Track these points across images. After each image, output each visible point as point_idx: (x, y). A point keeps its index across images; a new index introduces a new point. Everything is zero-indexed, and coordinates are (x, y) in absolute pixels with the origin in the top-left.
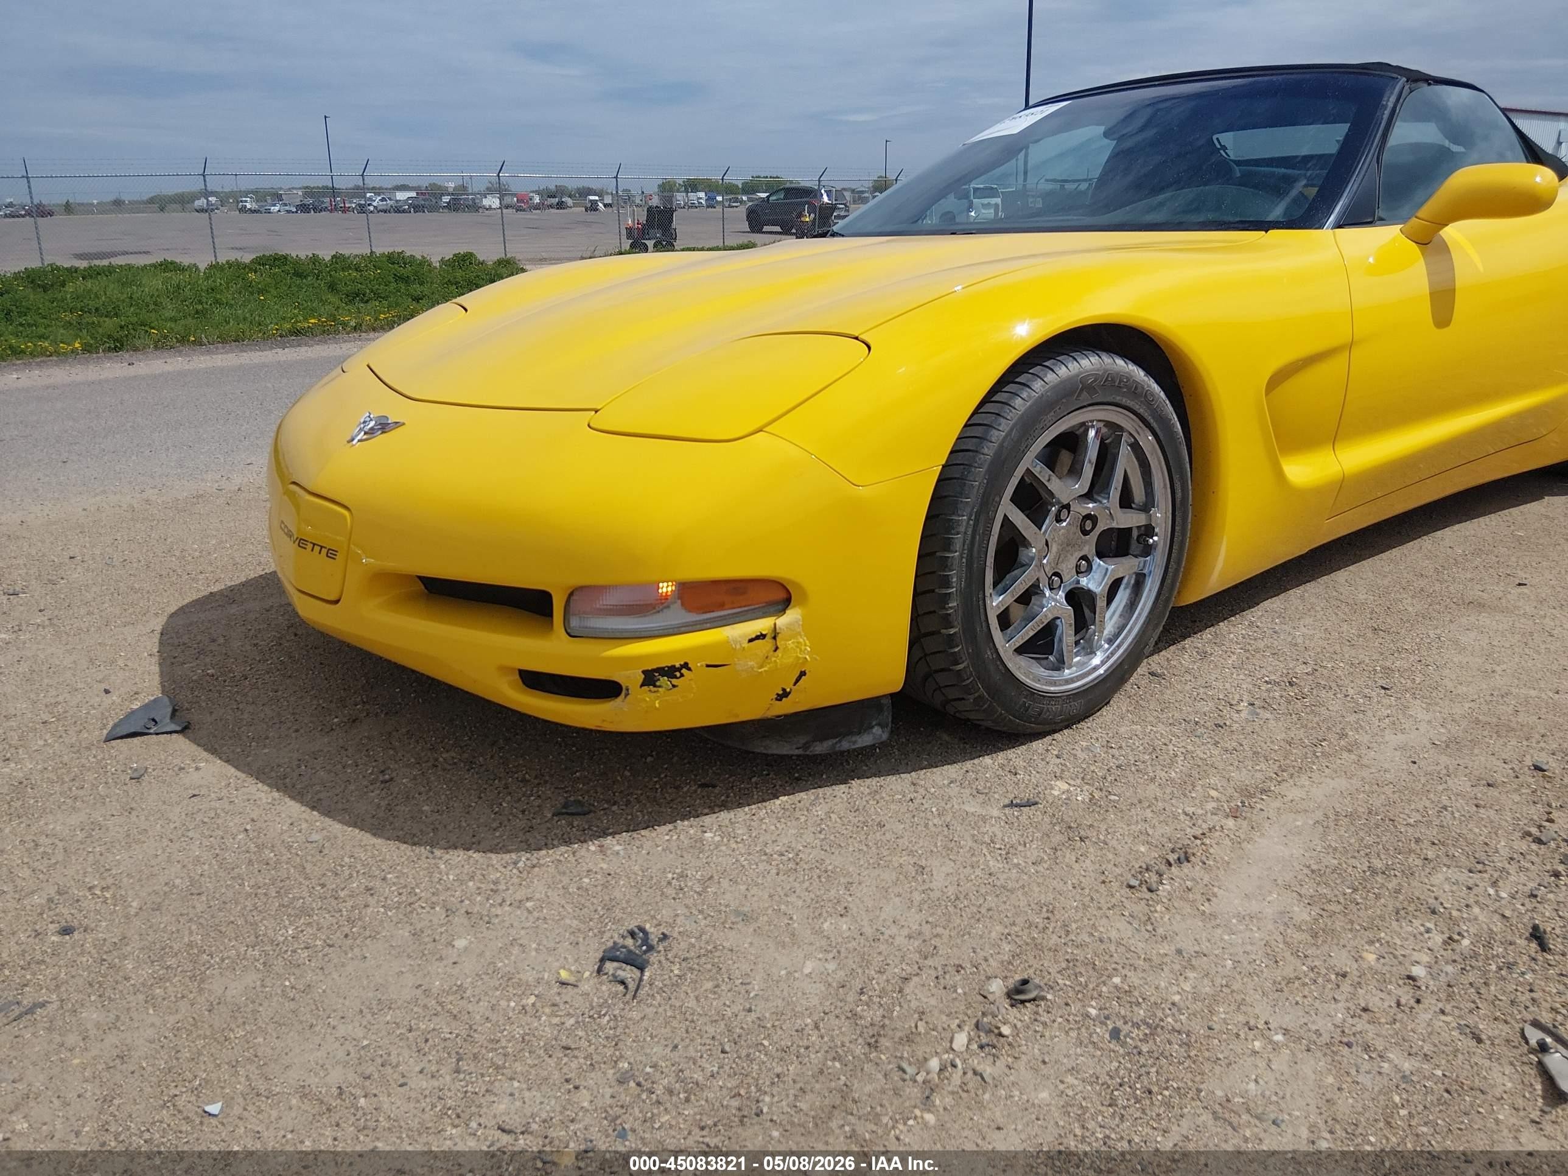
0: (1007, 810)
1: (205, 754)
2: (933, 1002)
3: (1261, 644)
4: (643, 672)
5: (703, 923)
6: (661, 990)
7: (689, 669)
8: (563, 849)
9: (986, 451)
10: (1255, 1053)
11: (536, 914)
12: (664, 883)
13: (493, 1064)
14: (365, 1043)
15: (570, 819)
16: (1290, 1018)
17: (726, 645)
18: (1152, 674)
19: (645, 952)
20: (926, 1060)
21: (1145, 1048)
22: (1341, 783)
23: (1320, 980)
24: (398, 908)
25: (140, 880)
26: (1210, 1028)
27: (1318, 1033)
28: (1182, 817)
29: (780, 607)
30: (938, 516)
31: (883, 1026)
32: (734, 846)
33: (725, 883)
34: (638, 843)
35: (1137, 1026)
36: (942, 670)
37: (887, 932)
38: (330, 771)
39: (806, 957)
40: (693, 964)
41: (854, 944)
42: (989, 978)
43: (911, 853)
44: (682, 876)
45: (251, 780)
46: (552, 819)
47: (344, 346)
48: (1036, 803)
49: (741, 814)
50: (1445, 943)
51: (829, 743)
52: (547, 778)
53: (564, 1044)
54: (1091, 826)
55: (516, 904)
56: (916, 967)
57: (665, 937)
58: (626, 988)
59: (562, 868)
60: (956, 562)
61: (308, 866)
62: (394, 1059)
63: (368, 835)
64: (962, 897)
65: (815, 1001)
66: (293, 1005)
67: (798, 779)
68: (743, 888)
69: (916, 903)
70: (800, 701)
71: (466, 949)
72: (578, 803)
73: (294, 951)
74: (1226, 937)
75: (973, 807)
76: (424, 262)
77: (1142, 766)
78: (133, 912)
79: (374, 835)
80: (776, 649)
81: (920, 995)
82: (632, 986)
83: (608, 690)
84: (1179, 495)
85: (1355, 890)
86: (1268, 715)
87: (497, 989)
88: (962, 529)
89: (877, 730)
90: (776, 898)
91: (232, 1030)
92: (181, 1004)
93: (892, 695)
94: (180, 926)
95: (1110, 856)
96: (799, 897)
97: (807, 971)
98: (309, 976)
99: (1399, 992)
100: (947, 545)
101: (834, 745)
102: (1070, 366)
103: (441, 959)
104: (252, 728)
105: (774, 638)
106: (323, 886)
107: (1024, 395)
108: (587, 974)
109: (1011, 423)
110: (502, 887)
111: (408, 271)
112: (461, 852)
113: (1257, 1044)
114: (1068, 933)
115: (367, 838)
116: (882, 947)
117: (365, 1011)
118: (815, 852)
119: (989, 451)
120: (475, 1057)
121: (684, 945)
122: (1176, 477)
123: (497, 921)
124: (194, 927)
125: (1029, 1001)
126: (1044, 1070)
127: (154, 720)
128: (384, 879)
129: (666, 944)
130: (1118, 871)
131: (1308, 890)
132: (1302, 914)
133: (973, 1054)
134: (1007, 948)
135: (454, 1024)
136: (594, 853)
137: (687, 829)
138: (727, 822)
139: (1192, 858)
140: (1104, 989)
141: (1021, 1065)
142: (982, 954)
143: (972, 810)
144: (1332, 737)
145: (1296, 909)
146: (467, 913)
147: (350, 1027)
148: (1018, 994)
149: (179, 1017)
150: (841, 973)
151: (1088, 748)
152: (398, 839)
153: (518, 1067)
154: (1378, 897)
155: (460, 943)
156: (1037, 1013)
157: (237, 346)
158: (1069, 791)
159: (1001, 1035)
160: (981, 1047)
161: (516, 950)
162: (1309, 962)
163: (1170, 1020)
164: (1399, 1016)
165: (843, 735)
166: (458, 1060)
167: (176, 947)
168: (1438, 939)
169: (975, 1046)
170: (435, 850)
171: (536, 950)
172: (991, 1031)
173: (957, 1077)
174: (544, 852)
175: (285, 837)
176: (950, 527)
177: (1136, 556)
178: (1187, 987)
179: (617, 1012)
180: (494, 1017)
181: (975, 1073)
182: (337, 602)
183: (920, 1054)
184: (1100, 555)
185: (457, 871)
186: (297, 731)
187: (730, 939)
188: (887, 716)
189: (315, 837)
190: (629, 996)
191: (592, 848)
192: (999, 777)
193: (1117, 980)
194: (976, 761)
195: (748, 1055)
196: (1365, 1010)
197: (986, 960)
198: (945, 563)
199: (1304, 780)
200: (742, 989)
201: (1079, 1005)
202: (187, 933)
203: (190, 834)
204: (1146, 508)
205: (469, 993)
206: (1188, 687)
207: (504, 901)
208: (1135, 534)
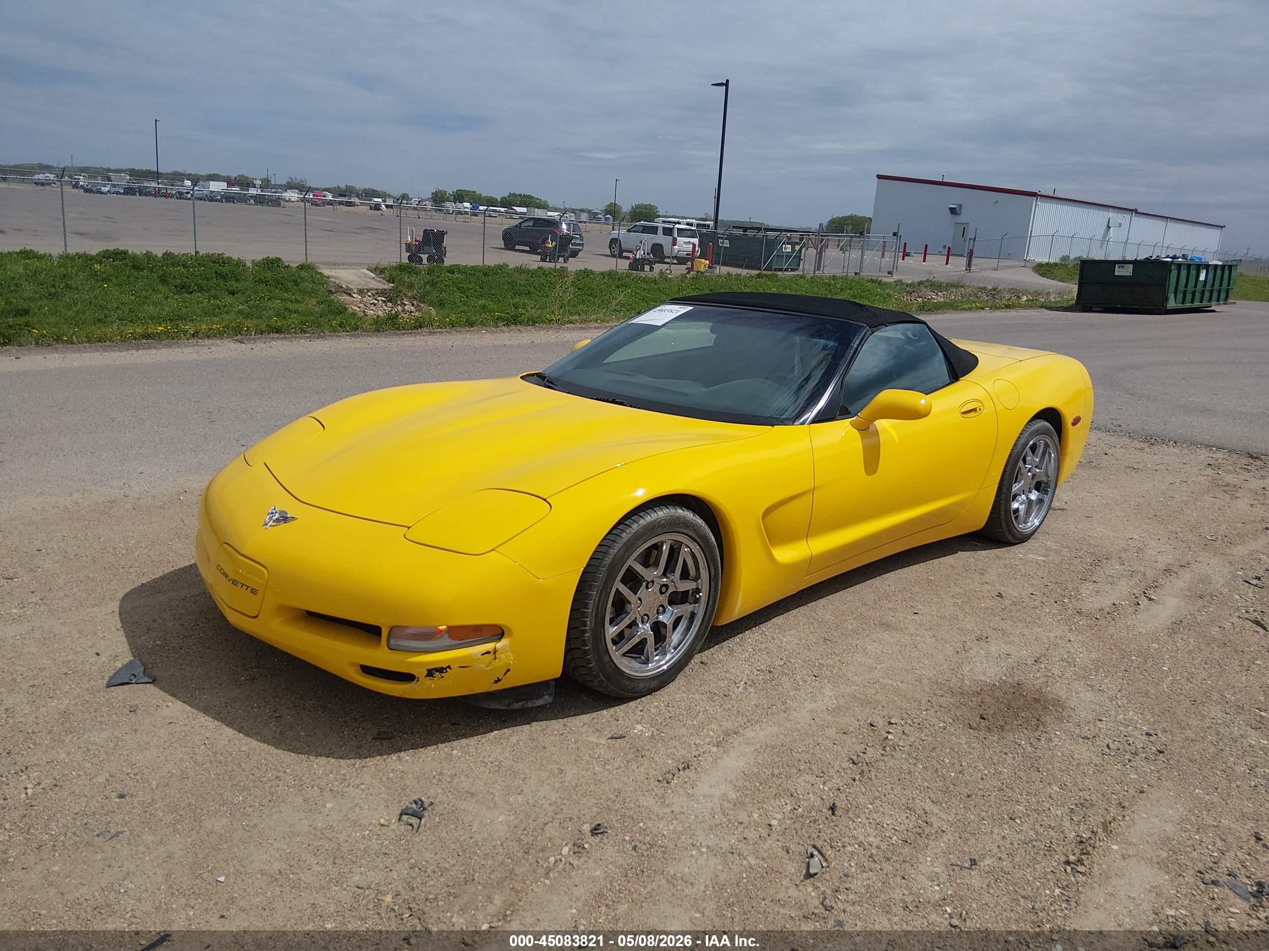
0: (610, 741)
1: (169, 697)
2: (557, 834)
3: (763, 646)
4: (428, 670)
5: (451, 797)
6: (430, 829)
7: (451, 669)
8: (378, 758)
9: (607, 559)
10: (692, 856)
11: (366, 792)
12: (431, 777)
13: (351, 860)
14: (289, 851)
15: (381, 741)
16: (711, 841)
17: (471, 657)
18: (702, 663)
19: (422, 811)
20: (549, 858)
21: (645, 854)
22: (775, 729)
23: (730, 825)
24: (294, 787)
25: (153, 770)
26: (676, 845)
27: (721, 848)
28: (693, 746)
29: (498, 637)
30: (581, 590)
31: (532, 845)
32: (468, 757)
33: (463, 778)
34: (418, 756)
35: (644, 844)
36: (583, 666)
37: (540, 802)
38: (244, 711)
39: (500, 814)
40: (445, 816)
41: (524, 808)
42: (583, 823)
43: (558, 763)
44: (441, 773)
45: (201, 714)
46: (371, 741)
47: (185, 350)
48: (624, 737)
49: (473, 741)
50: (791, 810)
51: (520, 704)
52: (368, 717)
53: (384, 852)
54: (648, 750)
55: (355, 786)
56: (551, 818)
57: (432, 804)
58: (413, 827)
59: (378, 768)
60: (590, 614)
61: (243, 764)
62: (303, 858)
63: (273, 748)
64: (578, 785)
65: (502, 834)
66: (249, 834)
67: (504, 721)
68: (471, 780)
69: (556, 788)
70: (507, 683)
71: (332, 808)
72: (385, 732)
73: (245, 808)
74: (695, 805)
75: (593, 739)
76: (240, 263)
77: (681, 718)
78: (154, 787)
79: (276, 748)
80: (495, 659)
81: (550, 831)
82: (416, 826)
83: (408, 678)
84: (713, 573)
85: (761, 784)
86: (752, 690)
87: (350, 827)
88: (594, 598)
89: (546, 697)
90: (488, 785)
91: (221, 845)
92: (193, 833)
93: (555, 680)
94: (182, 795)
95: (654, 765)
96: (499, 785)
97: (500, 820)
98: (255, 820)
99: (763, 831)
100: (586, 606)
101: (524, 705)
102: (652, 515)
103: (320, 813)
104: (194, 681)
105: (495, 653)
106: (253, 775)
107: (628, 531)
108: (394, 821)
109: (620, 545)
110: (348, 777)
111: (226, 269)
112: (324, 758)
113: (694, 852)
114: (625, 803)
115: (272, 749)
116: (537, 809)
117: (286, 837)
118: (509, 762)
119: (608, 560)
120: (342, 857)
121: (441, 808)
122: (711, 565)
123: (346, 795)
124: (189, 795)
125: (600, 833)
126: (600, 862)
127: (134, 675)
128: (285, 772)
129: (432, 807)
130: (655, 773)
131: (739, 784)
132: (732, 795)
133: (571, 856)
134: (595, 809)
135: (331, 843)
136: (395, 760)
137: (444, 748)
138: (465, 745)
139: (691, 767)
140: (635, 828)
141: (591, 861)
142: (583, 812)
143: (592, 740)
144: (779, 704)
145: (731, 792)
146: (331, 790)
147: (280, 844)
148: (596, 831)
149: (192, 839)
150: (516, 821)
151: (657, 707)
152: (289, 750)
153: (363, 862)
154: (770, 787)
155: (329, 805)
156: (602, 839)
157: (101, 346)
158: (642, 730)
159: (584, 848)
160: (574, 853)
161: (357, 809)
162: (728, 817)
163: (660, 842)
164: (759, 842)
165: (527, 700)
166: (335, 859)
167: (183, 805)
168: (789, 808)
169: (572, 853)
170: (310, 757)
171: (368, 809)
172: (580, 846)
173: (561, 866)
174: (368, 759)
175: (227, 747)
176: (587, 596)
177: (690, 604)
178: (671, 828)
179: (409, 838)
180: (349, 840)
181: (570, 864)
182: (256, 617)
183: (546, 856)
184: (670, 605)
185: (323, 769)
186: (220, 685)
187: (464, 805)
188: (552, 690)
189: (243, 749)
190: (414, 831)
191: (394, 758)
192: (609, 722)
193: (641, 824)
194: (599, 713)
195: (470, 857)
196: (745, 838)
197: (584, 815)
198: (584, 615)
199: (757, 727)
200: (469, 828)
201: (622, 835)
202: (186, 798)
203: (174, 745)
204: (696, 579)
205: (335, 829)
206: (717, 672)
207: (349, 785)
208: (691, 592)
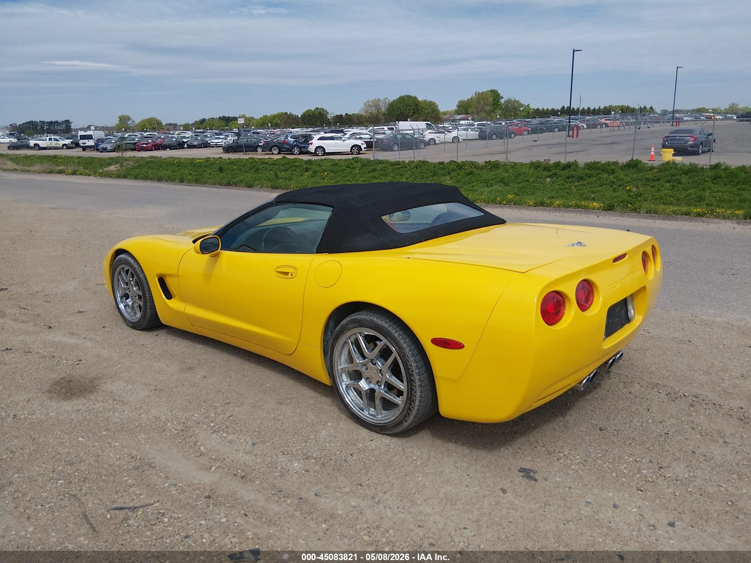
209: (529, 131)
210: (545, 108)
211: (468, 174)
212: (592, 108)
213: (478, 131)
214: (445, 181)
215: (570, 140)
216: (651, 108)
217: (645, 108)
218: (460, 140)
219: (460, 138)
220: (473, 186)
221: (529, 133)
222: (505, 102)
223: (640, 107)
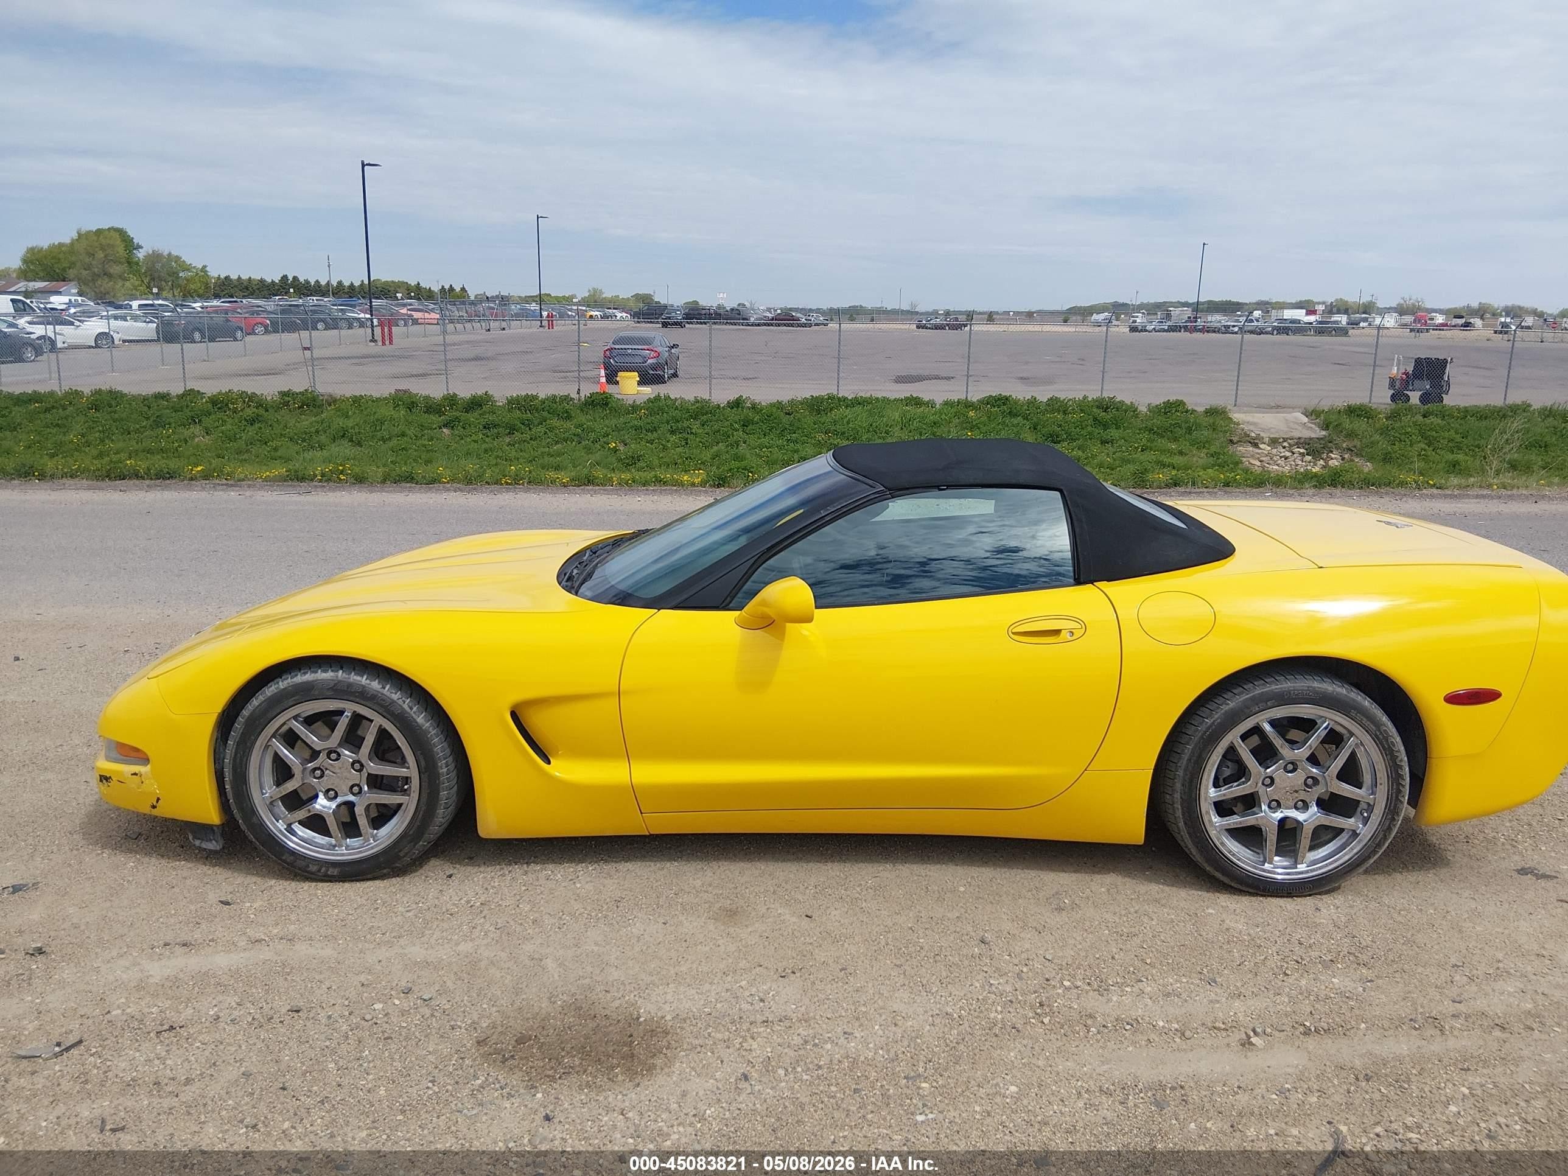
7: (112, 780)
10: (23, 999)
11: (40, 865)
12: (81, 873)
23: (92, 997)
24: (28, 845)
35: (28, 976)
39: (41, 914)
40: (20, 900)
41: (58, 918)
48: (230, 905)
56: (46, 931)
57: (36, 889)
64: (117, 921)
67: (206, 858)
69: (104, 916)
70: (165, 812)
71: (7, 865)
76: (1133, 409)
80: (142, 782)
89: (214, 842)
93: (217, 826)
97: (30, 917)
105: (141, 777)
112: (80, 835)
113: (29, 999)
114: (99, 946)
121: (33, 894)
123: (30, 862)
125: (31, 955)
129: (32, 891)
134: (77, 940)
140: (54, 965)
142: (66, 938)
145: (159, 978)
146: (33, 856)
150: (32, 923)
154: (191, 990)
156: (25, 959)
158: (252, 906)
161: (11, 873)
162: (108, 991)
163: (38, 980)
177: (397, 793)
178: (68, 976)
187: (44, 899)
197: (61, 940)
201: (37, 964)
209: (266, 327)
210: (244, 277)
211: (252, 422)
212: (347, 284)
213: (151, 322)
214: (193, 438)
215: (373, 348)
216: (463, 289)
217: (451, 289)
218: (116, 342)
219: (116, 336)
220: (276, 449)
221: (267, 332)
222: (148, 257)
223: (443, 287)
